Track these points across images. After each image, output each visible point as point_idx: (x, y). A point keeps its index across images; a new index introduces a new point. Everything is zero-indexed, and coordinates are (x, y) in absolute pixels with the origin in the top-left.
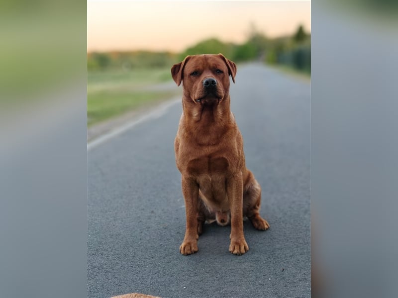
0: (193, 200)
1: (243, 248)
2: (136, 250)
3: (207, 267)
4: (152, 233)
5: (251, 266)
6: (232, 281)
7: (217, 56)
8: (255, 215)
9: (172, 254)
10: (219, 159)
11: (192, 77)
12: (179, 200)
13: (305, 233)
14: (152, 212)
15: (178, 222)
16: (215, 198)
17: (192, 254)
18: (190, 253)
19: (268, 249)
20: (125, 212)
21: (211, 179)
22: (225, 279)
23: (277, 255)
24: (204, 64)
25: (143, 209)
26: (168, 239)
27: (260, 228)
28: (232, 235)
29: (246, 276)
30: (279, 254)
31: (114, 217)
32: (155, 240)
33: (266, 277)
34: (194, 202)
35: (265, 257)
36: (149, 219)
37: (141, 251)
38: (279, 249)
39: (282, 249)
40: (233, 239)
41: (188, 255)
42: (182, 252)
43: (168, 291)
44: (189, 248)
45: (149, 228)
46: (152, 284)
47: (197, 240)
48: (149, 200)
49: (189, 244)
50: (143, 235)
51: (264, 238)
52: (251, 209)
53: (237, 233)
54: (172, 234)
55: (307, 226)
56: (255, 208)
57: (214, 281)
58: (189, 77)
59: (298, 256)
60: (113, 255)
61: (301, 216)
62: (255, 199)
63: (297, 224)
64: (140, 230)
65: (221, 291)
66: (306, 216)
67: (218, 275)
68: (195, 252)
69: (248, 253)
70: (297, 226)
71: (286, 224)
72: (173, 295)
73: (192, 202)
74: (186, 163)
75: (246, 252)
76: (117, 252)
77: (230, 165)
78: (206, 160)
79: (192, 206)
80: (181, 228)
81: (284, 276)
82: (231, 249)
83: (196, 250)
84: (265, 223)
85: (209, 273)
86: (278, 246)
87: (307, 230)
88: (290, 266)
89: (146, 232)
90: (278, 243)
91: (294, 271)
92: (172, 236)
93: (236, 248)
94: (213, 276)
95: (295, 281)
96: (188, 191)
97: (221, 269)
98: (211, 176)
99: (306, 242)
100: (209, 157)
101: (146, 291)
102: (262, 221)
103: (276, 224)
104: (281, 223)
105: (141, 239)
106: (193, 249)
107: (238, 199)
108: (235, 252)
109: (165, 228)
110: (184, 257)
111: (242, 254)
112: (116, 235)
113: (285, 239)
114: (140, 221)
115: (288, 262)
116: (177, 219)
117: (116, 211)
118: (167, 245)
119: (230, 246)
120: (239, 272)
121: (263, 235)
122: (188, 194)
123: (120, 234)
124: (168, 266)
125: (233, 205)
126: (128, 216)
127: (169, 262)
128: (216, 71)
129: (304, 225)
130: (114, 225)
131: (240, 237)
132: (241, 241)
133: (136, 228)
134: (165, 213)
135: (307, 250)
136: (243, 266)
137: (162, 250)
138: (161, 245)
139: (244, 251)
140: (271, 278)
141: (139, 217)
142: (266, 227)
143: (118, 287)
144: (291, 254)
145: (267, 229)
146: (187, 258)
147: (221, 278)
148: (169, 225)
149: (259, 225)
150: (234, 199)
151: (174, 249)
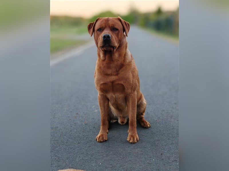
0: (105, 109)
1: (135, 139)
2: (68, 138)
3: (114, 150)
4: (78, 127)
5: (141, 151)
6: (130, 161)
7: (116, 19)
8: (142, 118)
9: (91, 141)
10: (119, 84)
11: (98, 32)
12: (93, 107)
13: (173, 130)
14: (77, 114)
15: (93, 121)
16: (118, 108)
17: (104, 142)
18: (103, 141)
19: (150, 140)
20: (60, 113)
21: (114, 96)
22: (125, 159)
23: (156, 144)
24: (106, 24)
25: (72, 112)
26: (88, 131)
27: (145, 126)
28: (129, 131)
29: (139, 158)
30: (158, 144)
31: (53, 116)
32: (80, 132)
33: (151, 158)
34: (105, 110)
35: (150, 146)
36: (75, 118)
37: (72, 139)
38: (158, 140)
39: (159, 140)
40: (130, 134)
41: (101, 142)
42: (97, 140)
43: (90, 166)
44: (102, 138)
45: (76, 124)
46: (80, 161)
47: (107, 133)
48: (75, 106)
49: (102, 135)
50: (72, 128)
51: (148, 133)
52: (140, 115)
53: (132, 130)
54: (91, 128)
55: (173, 126)
56: (142, 114)
57: (119, 160)
58: (96, 31)
59: (170, 145)
60: (54, 141)
61: (169, 120)
62: (142, 109)
63: (167, 125)
64: (70, 125)
65: (124, 167)
66: (172, 120)
67: (121, 156)
68: (106, 141)
69: (139, 142)
70: (167, 126)
71: (160, 124)
72: (94, 169)
73: (104, 110)
74: (99, 85)
75: (137, 142)
76: (56, 139)
77: (126, 88)
78: (111, 84)
79: (104, 112)
80: (95, 125)
81: (162, 158)
82: (128, 140)
83: (107, 139)
84: (148, 124)
85: (115, 154)
86: (157, 138)
87: (173, 129)
88: (166, 152)
89: (74, 127)
90: (157, 137)
91: (168, 155)
92: (91, 130)
93: (131, 139)
94: (118, 157)
95: (170, 162)
96: (101, 103)
97: (122, 152)
98: (114, 94)
99: (174, 136)
100: (113, 82)
101: (76, 165)
102: (146, 122)
103: (154, 124)
104: (157, 124)
105: (71, 131)
106: (104, 138)
107: (133, 109)
108: (131, 141)
109: (86, 125)
110: (99, 144)
111: (135, 143)
112: (55, 128)
113: (161, 134)
114: (70, 119)
115: (164, 149)
116: (93, 119)
117: (54, 112)
118: (87, 135)
119: (128, 137)
120: (134, 155)
121: (147, 131)
122: (102, 105)
123: (57, 127)
124: (89, 149)
125: (130, 113)
126: (62, 116)
127: (89, 147)
128: (113, 29)
129: (171, 125)
130: (53, 121)
131: (134, 132)
132: (135, 135)
133: (67, 124)
134: (85, 114)
135: (175, 141)
136: (136, 151)
137: (85, 139)
138: (84, 135)
139: (136, 141)
140: (154, 159)
141: (69, 116)
142: (149, 126)
143: (58, 162)
144: (166, 144)
145: (149, 127)
146: (101, 144)
147: (123, 158)
148: (88, 123)
149: (145, 125)
150: (130, 109)
151: (92, 138)
